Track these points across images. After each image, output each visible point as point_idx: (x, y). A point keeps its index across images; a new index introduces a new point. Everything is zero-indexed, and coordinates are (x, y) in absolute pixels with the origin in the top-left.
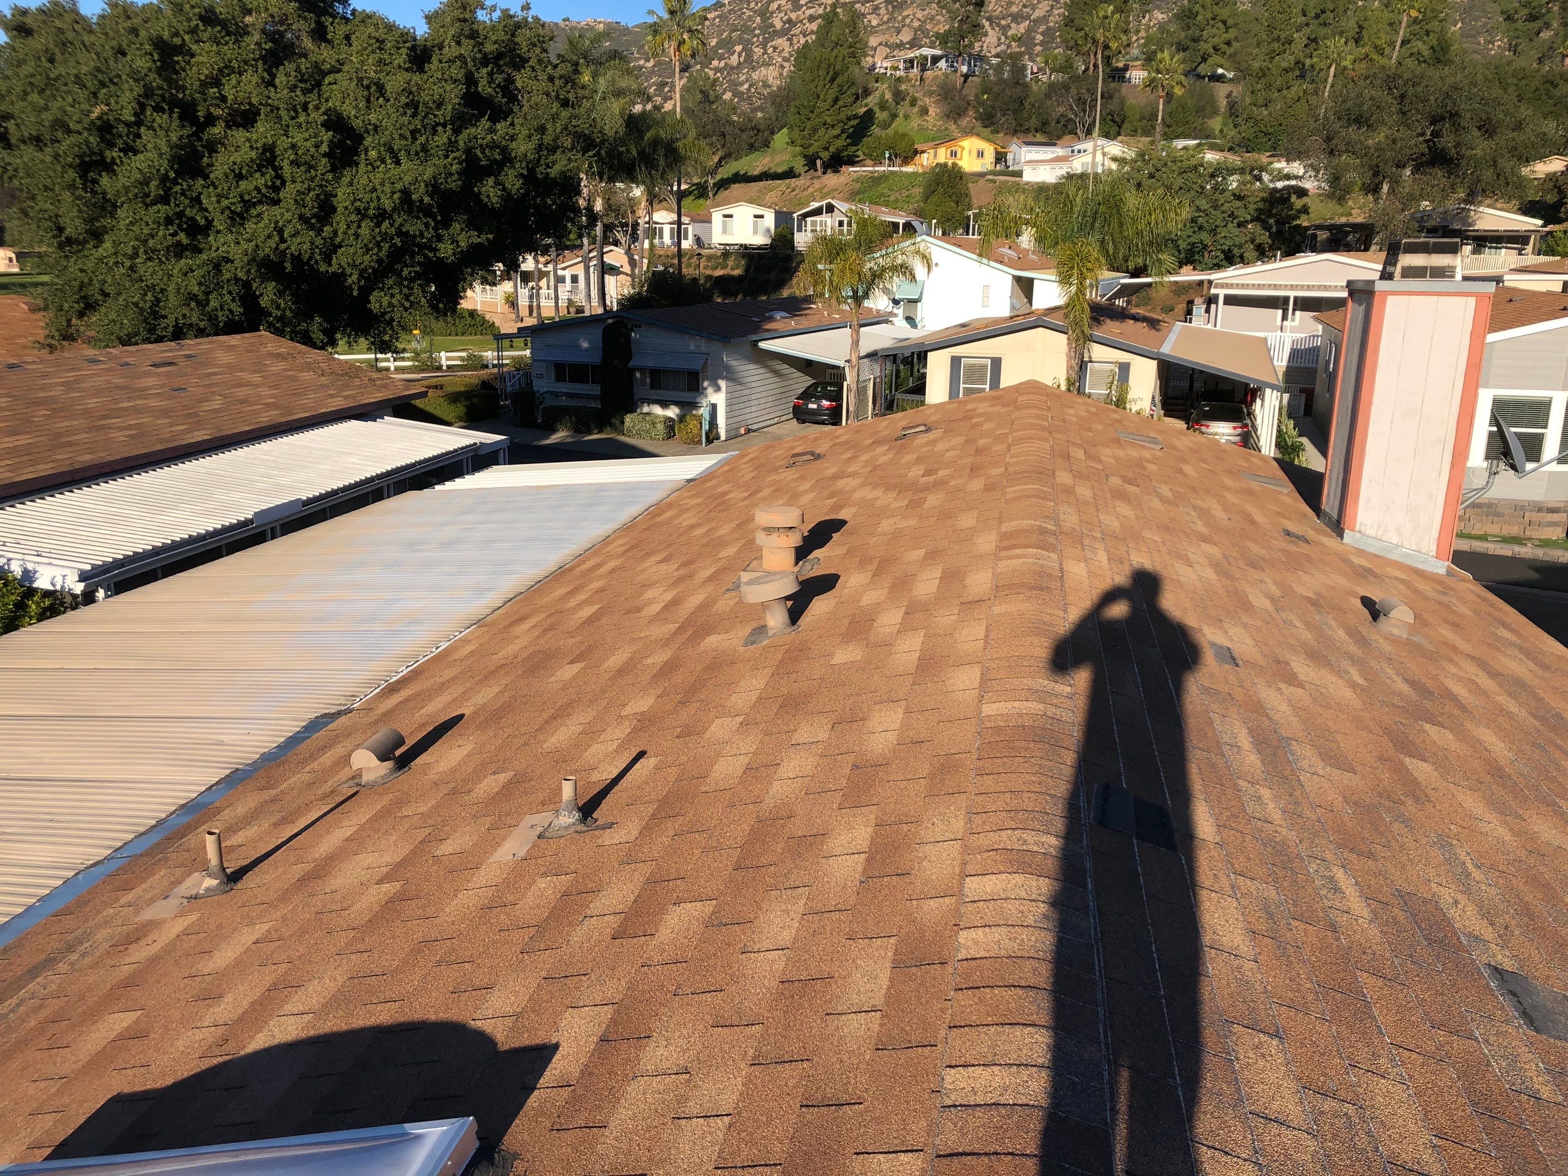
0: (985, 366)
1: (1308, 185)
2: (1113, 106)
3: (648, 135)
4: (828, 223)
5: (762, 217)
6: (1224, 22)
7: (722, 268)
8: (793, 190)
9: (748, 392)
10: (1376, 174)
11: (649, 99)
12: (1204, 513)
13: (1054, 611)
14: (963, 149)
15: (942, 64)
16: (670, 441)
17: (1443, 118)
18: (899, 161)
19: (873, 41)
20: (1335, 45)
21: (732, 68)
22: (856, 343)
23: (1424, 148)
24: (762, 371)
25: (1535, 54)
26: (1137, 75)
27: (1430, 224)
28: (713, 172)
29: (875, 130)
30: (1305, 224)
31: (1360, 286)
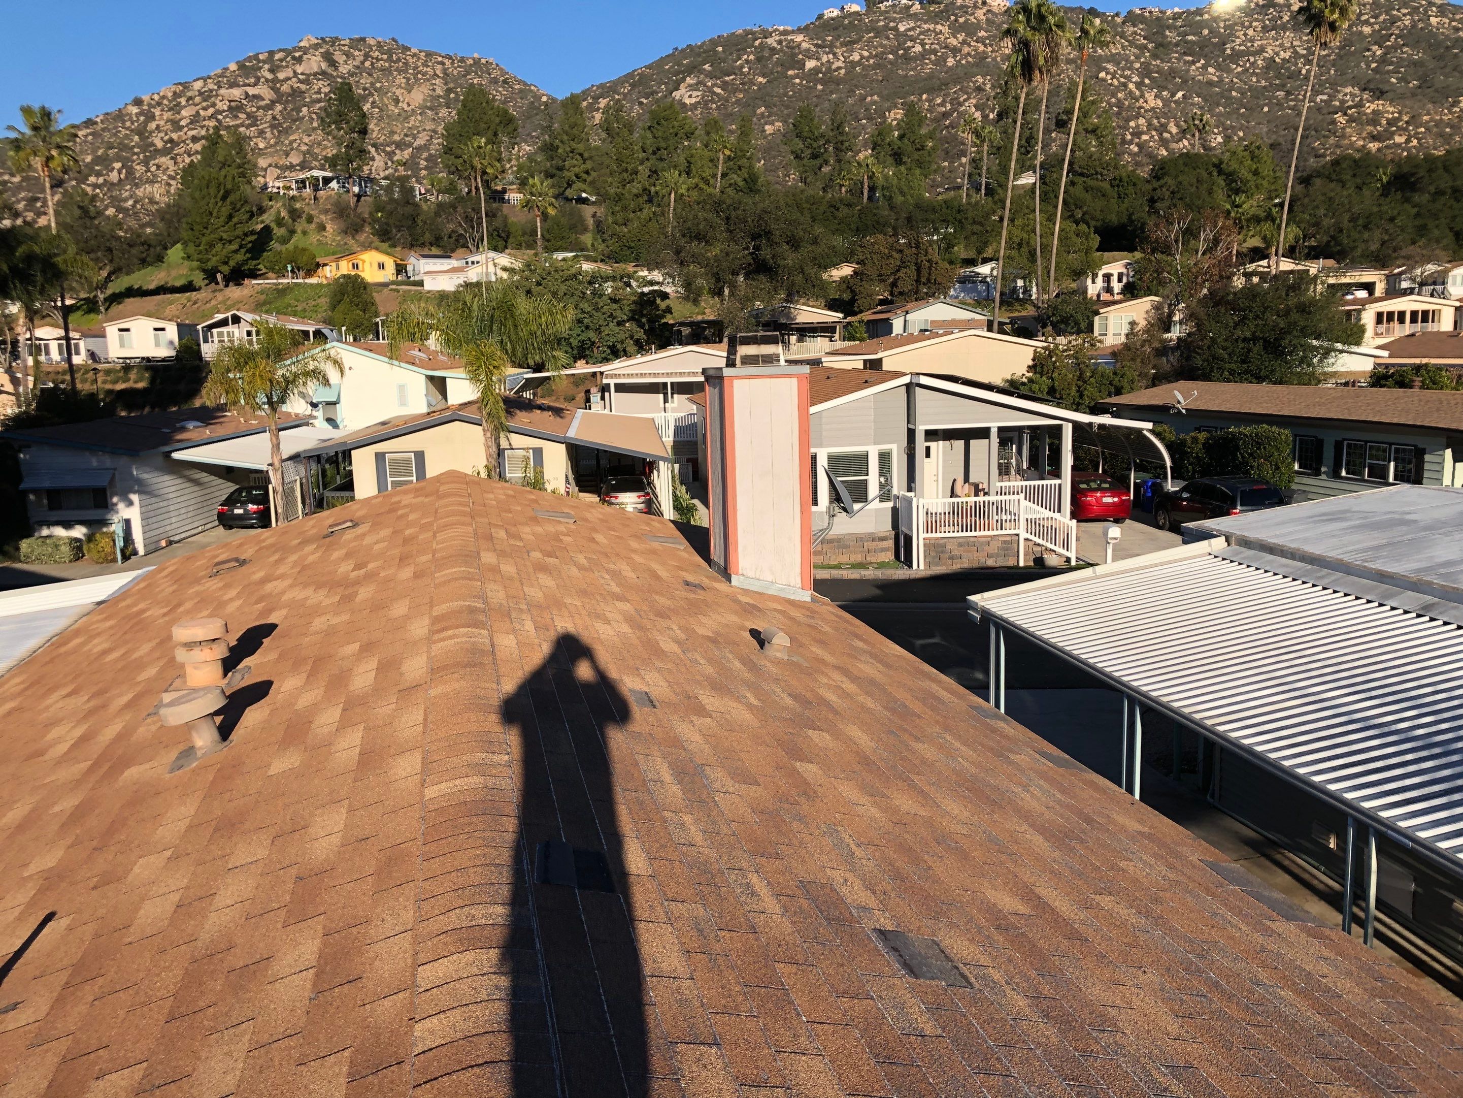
0: (408, 461)
1: (668, 290)
2: (498, 223)
3: (20, 251)
4: (237, 333)
5: (163, 329)
6: (581, 155)
7: (124, 382)
8: (195, 303)
9: (165, 503)
10: (718, 280)
11: (16, 215)
12: (616, 575)
13: (487, 685)
14: (364, 261)
15: (334, 184)
16: (79, 563)
17: (760, 236)
18: (302, 273)
19: (262, 162)
20: (671, 176)
21: (113, 184)
22: (276, 447)
23: (749, 259)
24: (179, 481)
25: (821, 185)
26: (515, 197)
27: (764, 319)
28: (103, 286)
29: (274, 245)
30: (671, 322)
31: (711, 373)
